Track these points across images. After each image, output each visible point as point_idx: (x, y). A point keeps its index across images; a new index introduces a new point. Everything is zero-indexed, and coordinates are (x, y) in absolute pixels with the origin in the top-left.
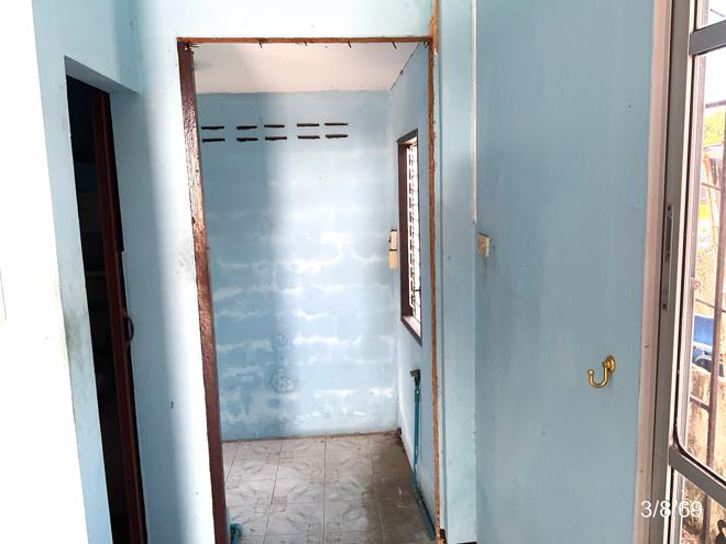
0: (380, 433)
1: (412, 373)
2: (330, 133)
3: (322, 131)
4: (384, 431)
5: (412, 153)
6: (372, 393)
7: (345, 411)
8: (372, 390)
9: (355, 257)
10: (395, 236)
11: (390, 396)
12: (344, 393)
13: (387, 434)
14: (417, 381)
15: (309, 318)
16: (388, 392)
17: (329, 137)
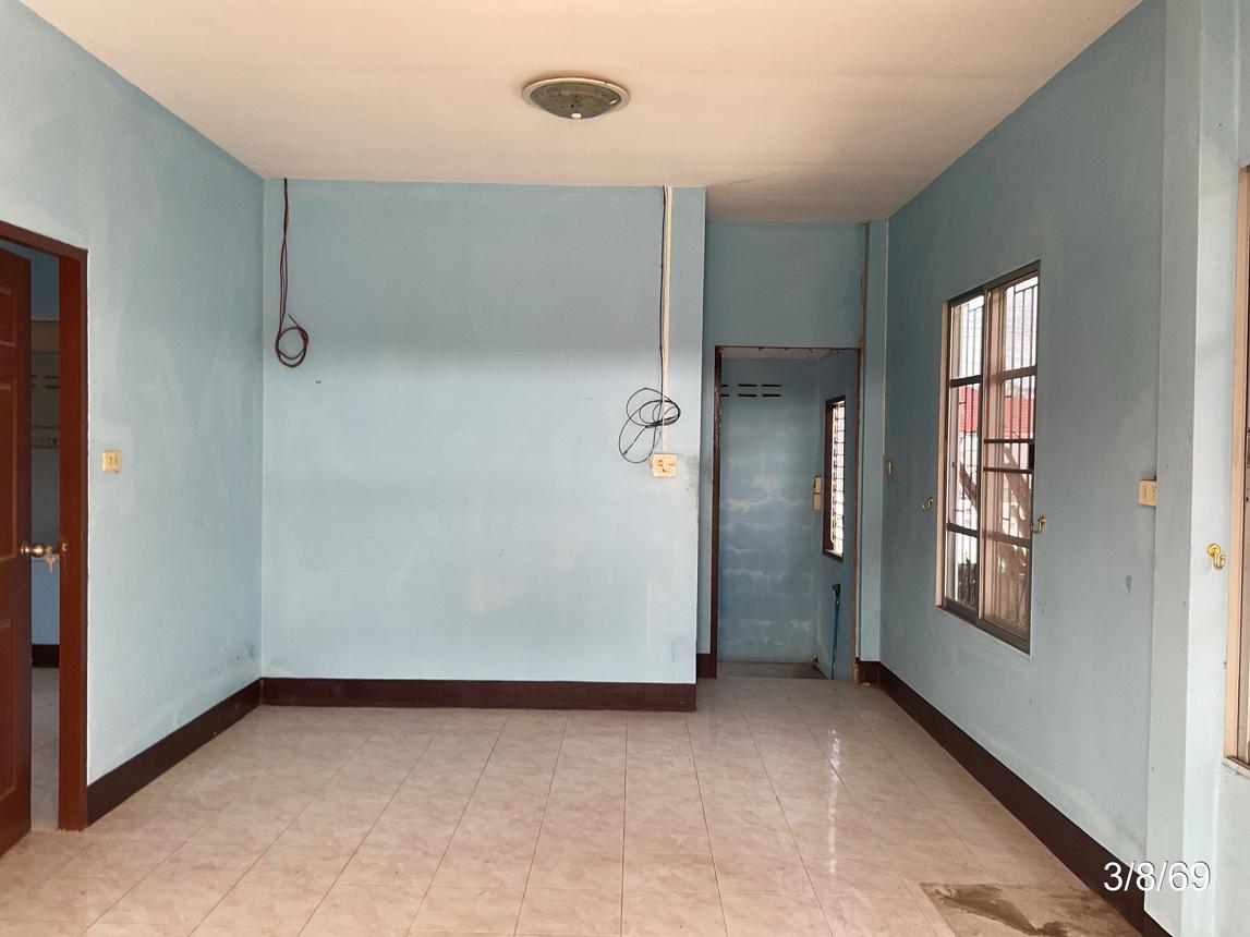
0: (797, 663)
1: (834, 587)
2: (766, 393)
3: (759, 391)
4: (802, 661)
5: (839, 413)
6: (792, 625)
7: (766, 640)
8: (791, 622)
9: (782, 499)
10: (819, 482)
11: (808, 628)
12: (766, 623)
13: (804, 664)
14: (838, 593)
15: (738, 552)
16: (807, 626)
17: (764, 395)
